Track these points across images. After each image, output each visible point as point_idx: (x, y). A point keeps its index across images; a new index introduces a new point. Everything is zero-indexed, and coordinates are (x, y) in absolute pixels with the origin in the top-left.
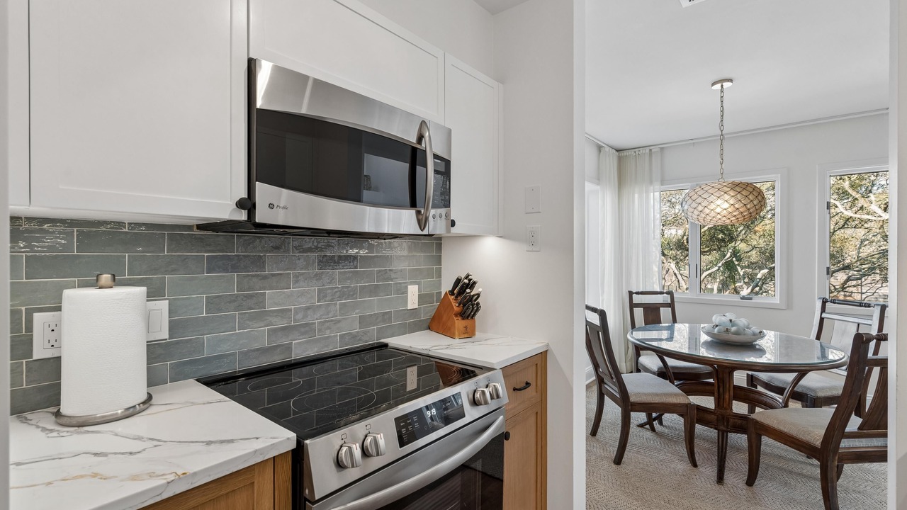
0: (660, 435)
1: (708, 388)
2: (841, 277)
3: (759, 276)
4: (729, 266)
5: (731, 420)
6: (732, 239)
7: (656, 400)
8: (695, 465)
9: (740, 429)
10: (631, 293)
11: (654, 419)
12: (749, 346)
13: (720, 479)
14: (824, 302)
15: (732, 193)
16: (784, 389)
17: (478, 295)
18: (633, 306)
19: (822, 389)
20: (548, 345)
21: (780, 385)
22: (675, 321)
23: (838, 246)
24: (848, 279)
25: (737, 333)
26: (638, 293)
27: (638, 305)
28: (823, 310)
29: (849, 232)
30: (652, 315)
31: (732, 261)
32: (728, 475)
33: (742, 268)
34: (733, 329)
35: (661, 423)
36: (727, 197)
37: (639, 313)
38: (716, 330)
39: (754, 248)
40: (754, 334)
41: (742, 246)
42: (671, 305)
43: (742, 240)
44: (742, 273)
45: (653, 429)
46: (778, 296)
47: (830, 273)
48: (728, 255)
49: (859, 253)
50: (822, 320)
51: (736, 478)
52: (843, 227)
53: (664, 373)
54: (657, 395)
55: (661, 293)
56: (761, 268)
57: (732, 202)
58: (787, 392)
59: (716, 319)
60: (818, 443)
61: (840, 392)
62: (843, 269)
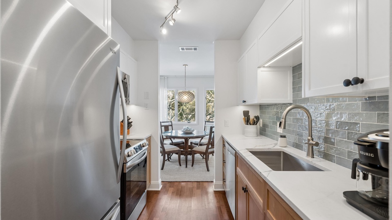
0: (171, 162)
1: (182, 147)
2: (208, 117)
3: (189, 117)
4: (181, 115)
5: (188, 152)
6: (182, 105)
7: (172, 150)
8: (180, 165)
9: (190, 154)
10: (161, 122)
11: (169, 158)
12: (191, 133)
13: (186, 167)
14: (205, 122)
15: (188, 95)
16: (198, 144)
17: (132, 122)
18: (161, 126)
19: (205, 142)
20: (151, 134)
21: (197, 143)
22: (172, 130)
23: (208, 108)
24: (210, 118)
25: (189, 130)
26: (162, 122)
27: (163, 126)
28: (205, 124)
29: (210, 103)
30: (167, 128)
31: (182, 113)
32: (188, 166)
33: (185, 115)
34: (188, 129)
35: (171, 159)
36: (187, 96)
37: (163, 128)
38: (184, 130)
39: (188, 108)
40: (192, 130)
41: (185, 108)
42: (171, 125)
43: (185, 105)
44: (184, 117)
45: (169, 161)
46: (196, 122)
47: (206, 116)
48: (181, 111)
49: (212, 110)
50: (205, 126)
51: (189, 165)
52: (209, 102)
53: (172, 144)
54: (172, 149)
55: (169, 122)
56: (189, 115)
57: (188, 97)
58: (199, 145)
59: (184, 127)
60: (205, 152)
61: (207, 143)
62: (209, 115)
